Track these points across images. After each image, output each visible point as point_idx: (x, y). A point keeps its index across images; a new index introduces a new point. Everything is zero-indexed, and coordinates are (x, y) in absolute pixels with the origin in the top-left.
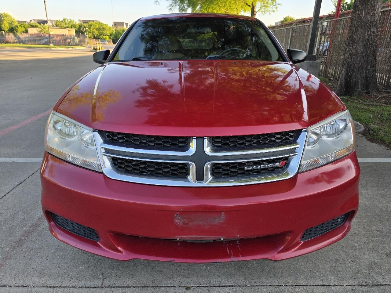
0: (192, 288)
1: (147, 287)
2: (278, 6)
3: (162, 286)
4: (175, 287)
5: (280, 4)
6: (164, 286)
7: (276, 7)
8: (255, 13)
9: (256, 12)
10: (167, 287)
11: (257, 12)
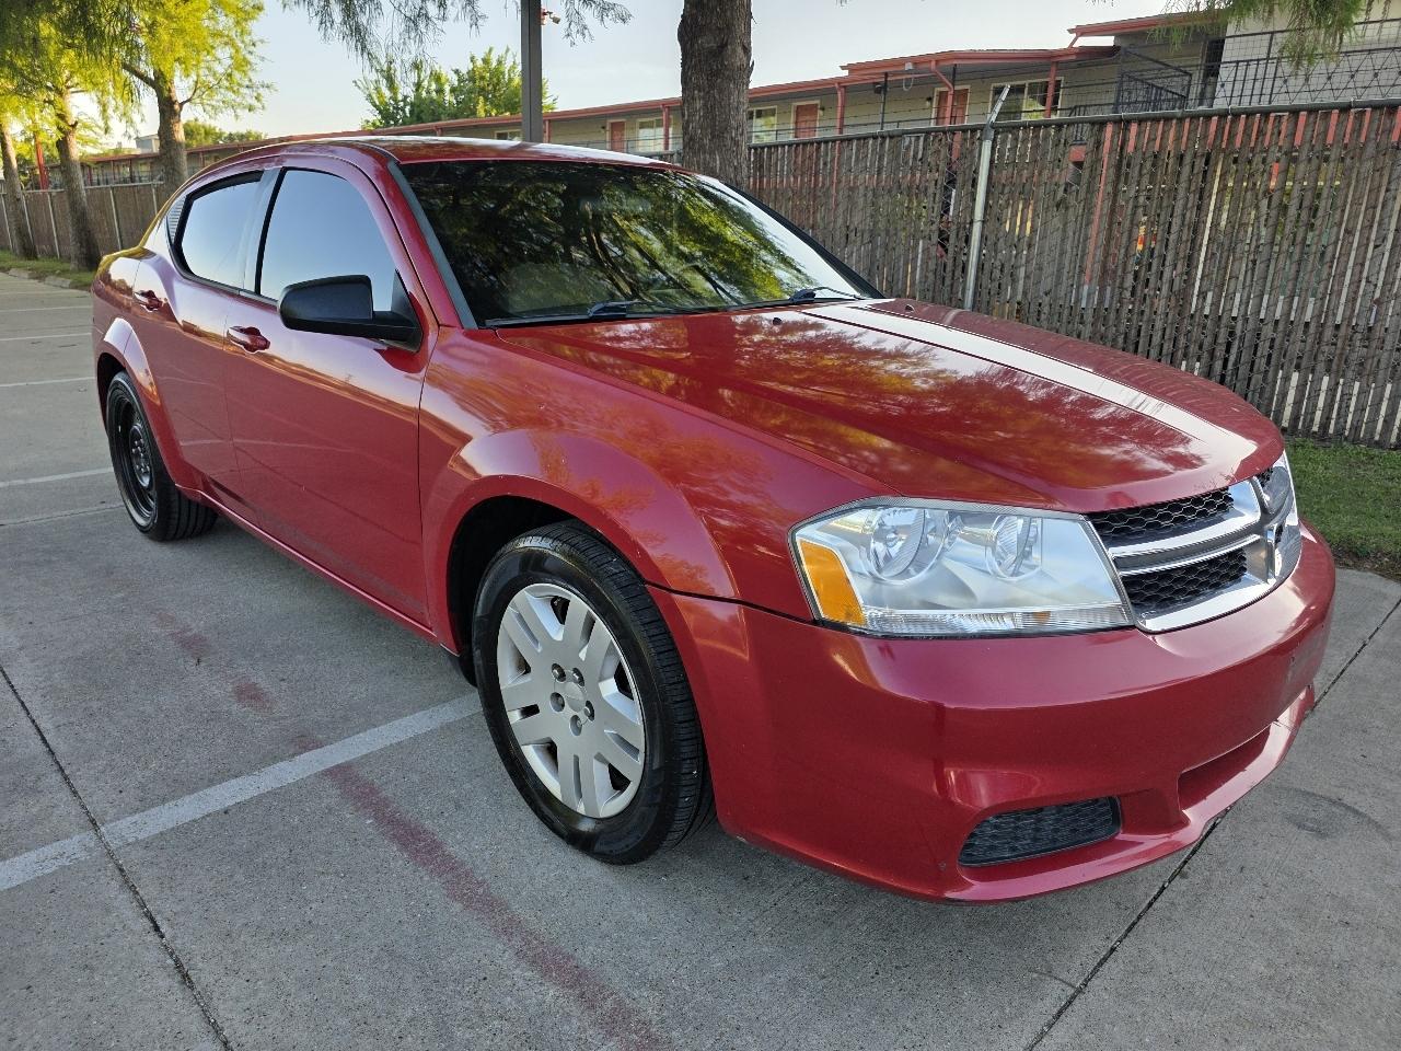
0: (1185, 869)
1: (1134, 924)
2: (261, 91)
3: (1147, 902)
4: (1163, 888)
5: (268, 87)
6: (1149, 899)
7: (255, 94)
8: (177, 107)
9: (181, 105)
10: (1155, 898)
11: (185, 106)
